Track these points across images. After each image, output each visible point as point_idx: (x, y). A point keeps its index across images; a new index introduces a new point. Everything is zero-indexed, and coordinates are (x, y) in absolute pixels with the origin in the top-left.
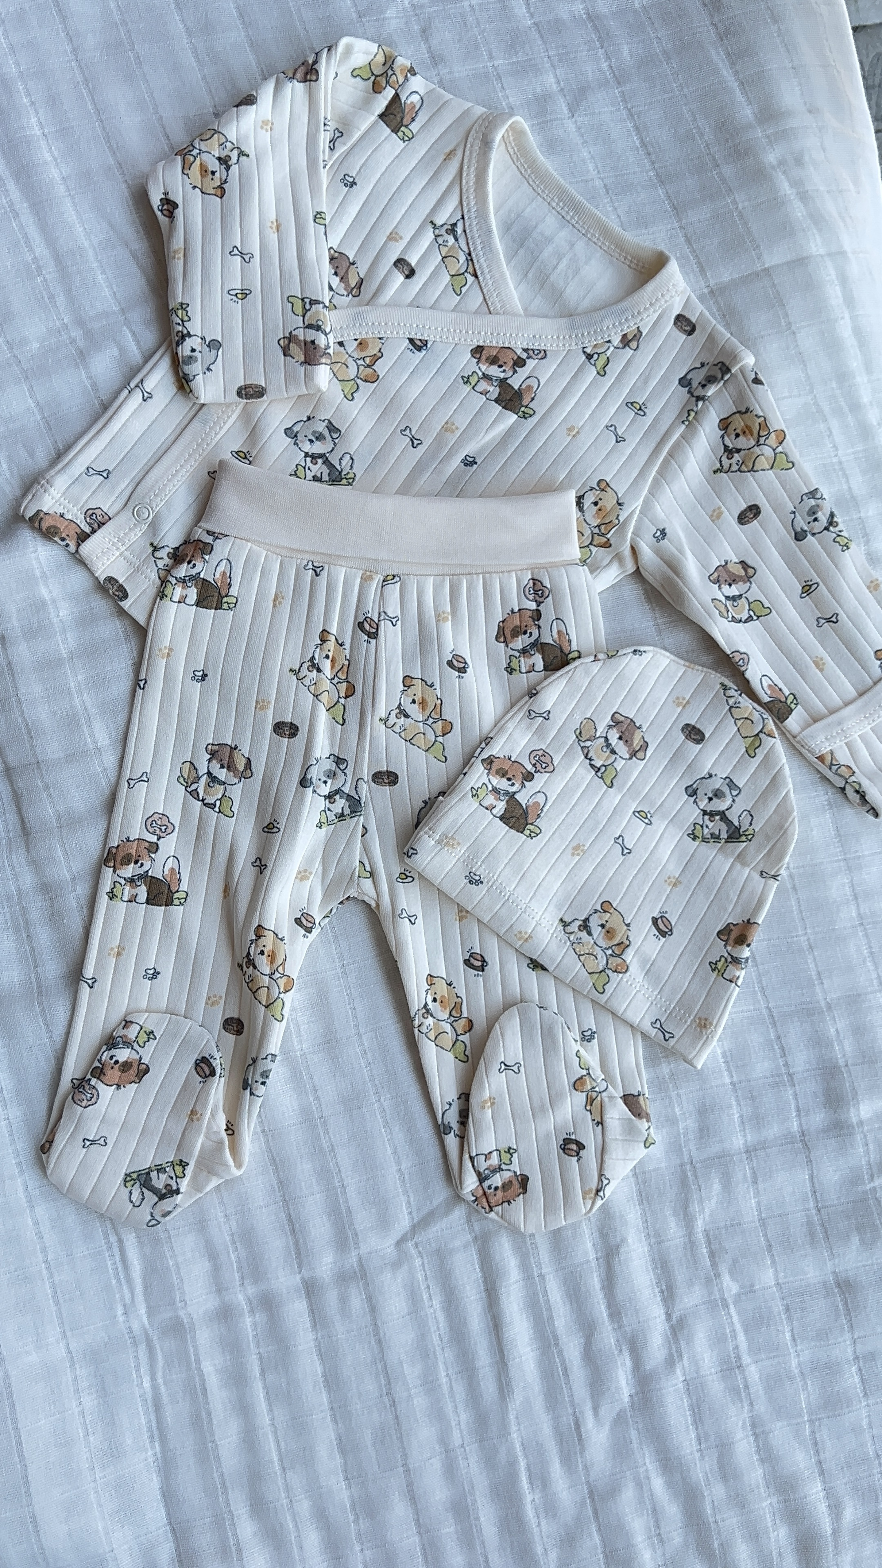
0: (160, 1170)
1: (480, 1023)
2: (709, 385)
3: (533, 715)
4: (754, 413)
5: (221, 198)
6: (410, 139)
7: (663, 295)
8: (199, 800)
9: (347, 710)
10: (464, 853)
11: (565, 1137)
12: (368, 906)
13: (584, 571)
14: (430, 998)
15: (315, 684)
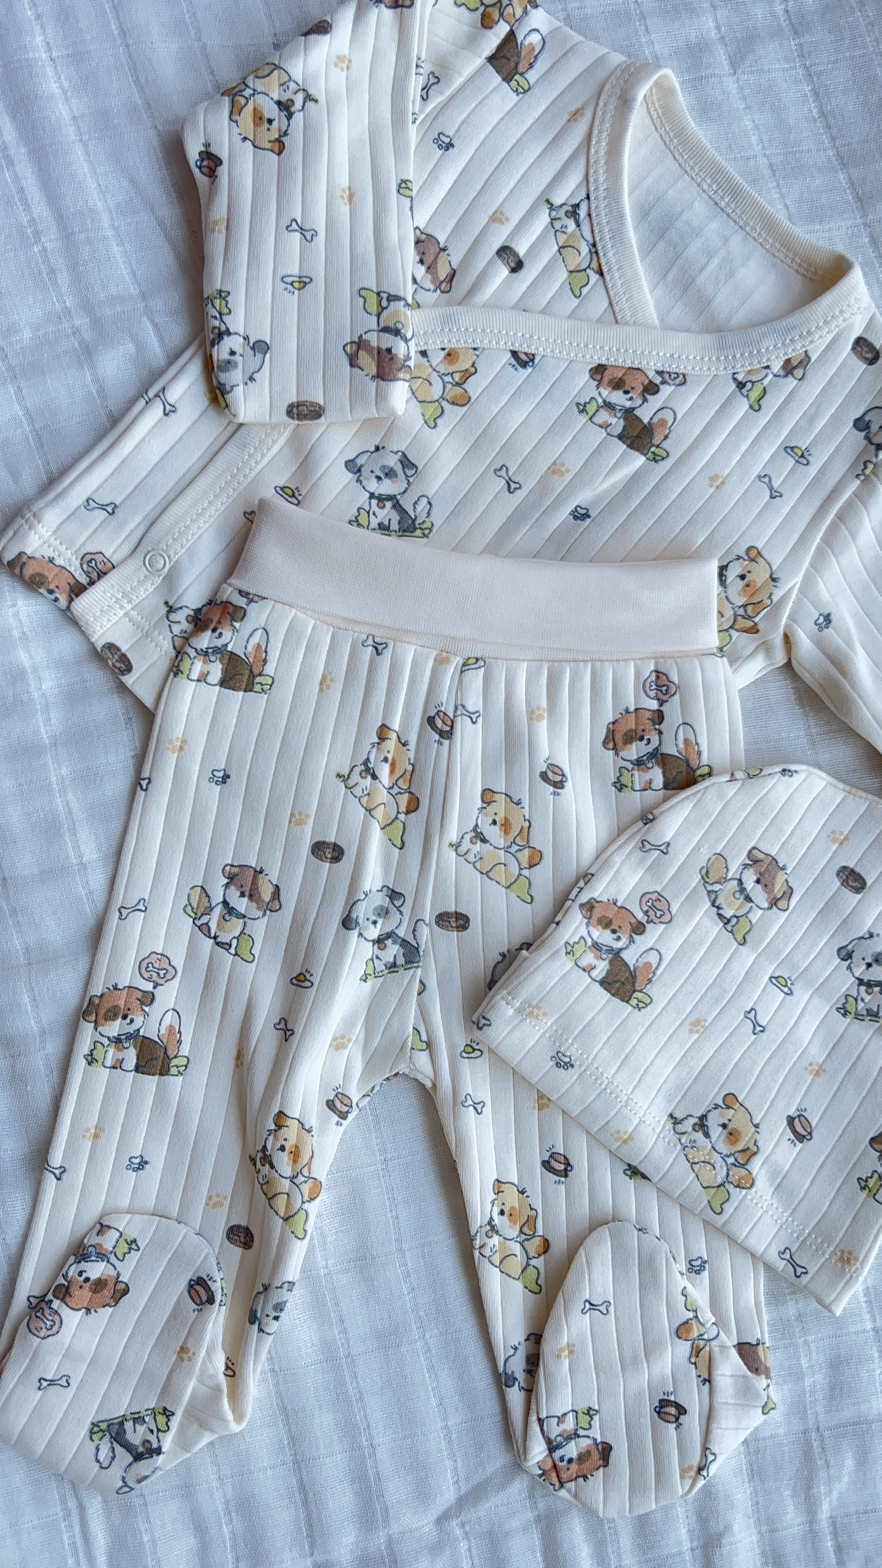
0: (138, 1419)
1: (559, 1245)
3: (648, 846)
5: (279, 154)
6: (525, 92)
8: (210, 937)
9: (407, 831)
10: (551, 1027)
11: (662, 1397)
12: (422, 1086)
13: (722, 663)
14: (496, 1210)
15: (369, 794)
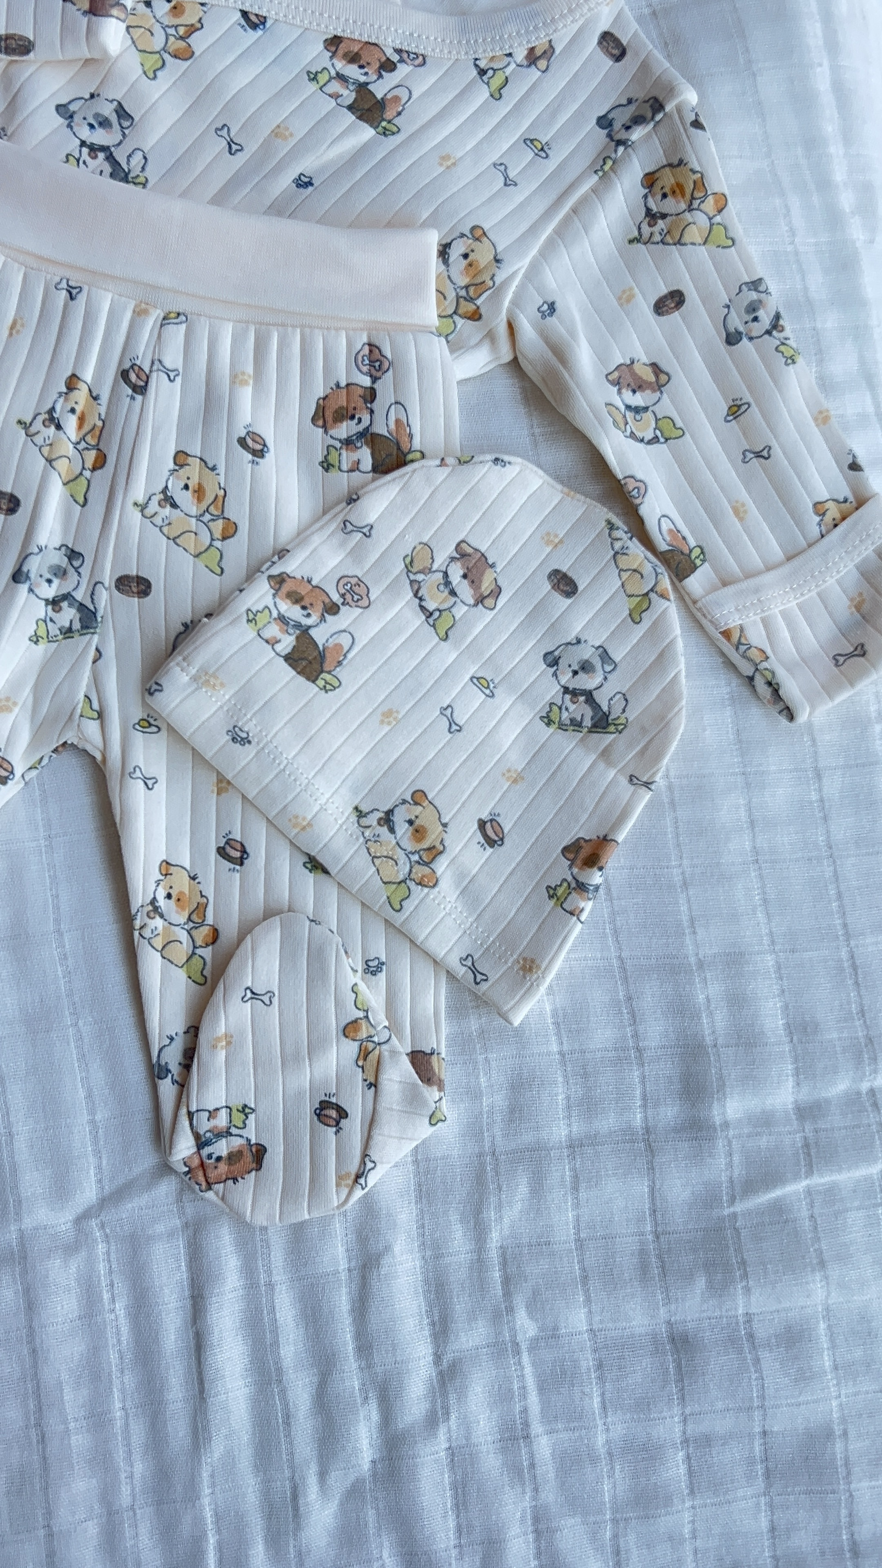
1: (228, 933)
2: (634, 127)
3: (350, 527)
4: (690, 167)
10: (229, 700)
11: (323, 1098)
14: (161, 894)
15: (51, 445)
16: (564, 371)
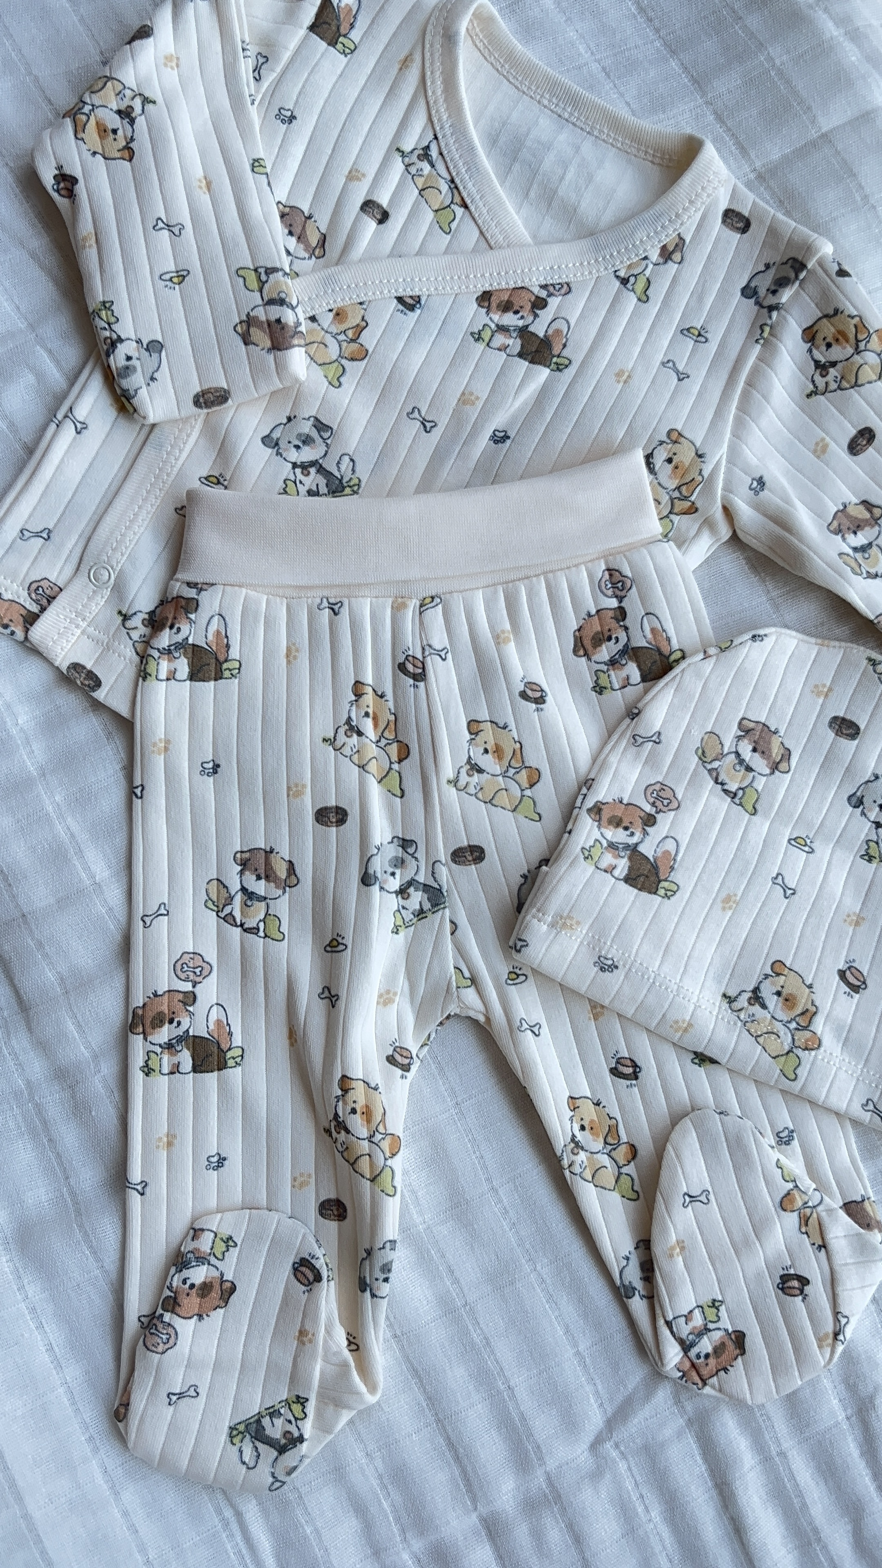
0: (274, 1413)
1: (646, 1146)
2: (781, 290)
3: (640, 740)
4: (847, 313)
5: (130, 160)
6: (352, 52)
7: (703, 188)
8: (236, 926)
9: (404, 778)
10: (587, 933)
11: (782, 1273)
12: (475, 1022)
13: (670, 548)
14: (576, 1127)
15: (358, 751)
16: (792, 538)
